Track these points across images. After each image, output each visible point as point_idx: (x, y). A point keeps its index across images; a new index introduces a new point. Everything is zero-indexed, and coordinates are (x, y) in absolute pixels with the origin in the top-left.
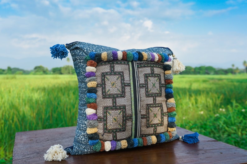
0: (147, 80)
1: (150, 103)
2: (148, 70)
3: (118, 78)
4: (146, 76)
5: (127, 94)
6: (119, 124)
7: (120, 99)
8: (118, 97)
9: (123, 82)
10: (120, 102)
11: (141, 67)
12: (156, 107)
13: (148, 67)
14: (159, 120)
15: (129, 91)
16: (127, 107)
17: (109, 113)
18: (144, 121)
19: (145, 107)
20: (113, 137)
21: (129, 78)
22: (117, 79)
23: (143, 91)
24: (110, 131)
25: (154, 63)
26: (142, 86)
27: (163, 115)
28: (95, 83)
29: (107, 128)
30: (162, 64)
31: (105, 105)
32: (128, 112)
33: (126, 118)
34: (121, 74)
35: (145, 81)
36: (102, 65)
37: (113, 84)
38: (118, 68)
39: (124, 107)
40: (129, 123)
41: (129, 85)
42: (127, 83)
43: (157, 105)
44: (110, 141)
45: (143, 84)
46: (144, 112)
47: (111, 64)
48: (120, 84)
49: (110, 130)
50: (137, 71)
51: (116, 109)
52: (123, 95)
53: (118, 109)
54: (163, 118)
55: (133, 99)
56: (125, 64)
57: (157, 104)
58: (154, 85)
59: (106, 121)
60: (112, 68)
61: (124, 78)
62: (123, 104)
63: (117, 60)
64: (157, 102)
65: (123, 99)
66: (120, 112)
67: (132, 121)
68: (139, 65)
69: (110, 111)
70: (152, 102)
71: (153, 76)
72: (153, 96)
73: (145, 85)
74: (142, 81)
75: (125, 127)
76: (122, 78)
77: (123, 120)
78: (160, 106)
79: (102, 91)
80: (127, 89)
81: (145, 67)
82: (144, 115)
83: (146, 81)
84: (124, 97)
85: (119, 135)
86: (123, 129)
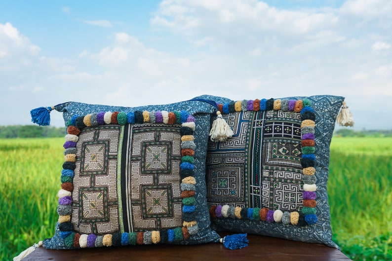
0: (145, 150)
1: (148, 183)
2: (150, 137)
3: (102, 148)
4: (145, 145)
5: (111, 170)
6: (99, 212)
7: (100, 177)
8: (97, 174)
9: (107, 153)
10: (101, 181)
11: (139, 132)
12: (157, 189)
13: (151, 131)
14: (164, 209)
15: (115, 166)
16: (110, 189)
17: (85, 196)
18: (137, 208)
19: (138, 189)
20: (93, 229)
21: (116, 148)
22: (100, 150)
23: (136, 166)
24: (88, 221)
25: (163, 126)
26: (134, 159)
27: (173, 202)
28: (74, 155)
29: (83, 216)
30: (179, 127)
31: (82, 185)
32: (112, 195)
33: (109, 204)
34: (106, 144)
35: (142, 151)
36: (86, 132)
37: (94, 157)
38: (104, 135)
39: (106, 188)
40: (113, 211)
41: (115, 158)
42: (112, 155)
43: (160, 187)
44: (88, 234)
45: (138, 156)
46: (136, 196)
47: (96, 130)
48: (102, 157)
49: (87, 219)
50: (131, 138)
51: (95, 191)
52: (105, 172)
53: (97, 191)
54: (172, 206)
55: (119, 177)
56: (115, 129)
57: (160, 185)
58: (156, 158)
59: (82, 206)
60: (97, 135)
61: (109, 149)
62: (104, 184)
63: (104, 124)
64: (160, 182)
65: (105, 177)
66: (100, 195)
67: (118, 208)
68: (137, 130)
69: (87, 194)
70: (151, 182)
71: (156, 144)
72: (154, 174)
73: (142, 158)
74: (137, 151)
75: (109, 215)
76: (107, 149)
77: (104, 206)
78: (166, 188)
79: (81, 166)
80: (112, 164)
81: (145, 131)
82: (137, 200)
83: (144, 152)
84: (106, 174)
85: (101, 227)
86: (106, 219)
